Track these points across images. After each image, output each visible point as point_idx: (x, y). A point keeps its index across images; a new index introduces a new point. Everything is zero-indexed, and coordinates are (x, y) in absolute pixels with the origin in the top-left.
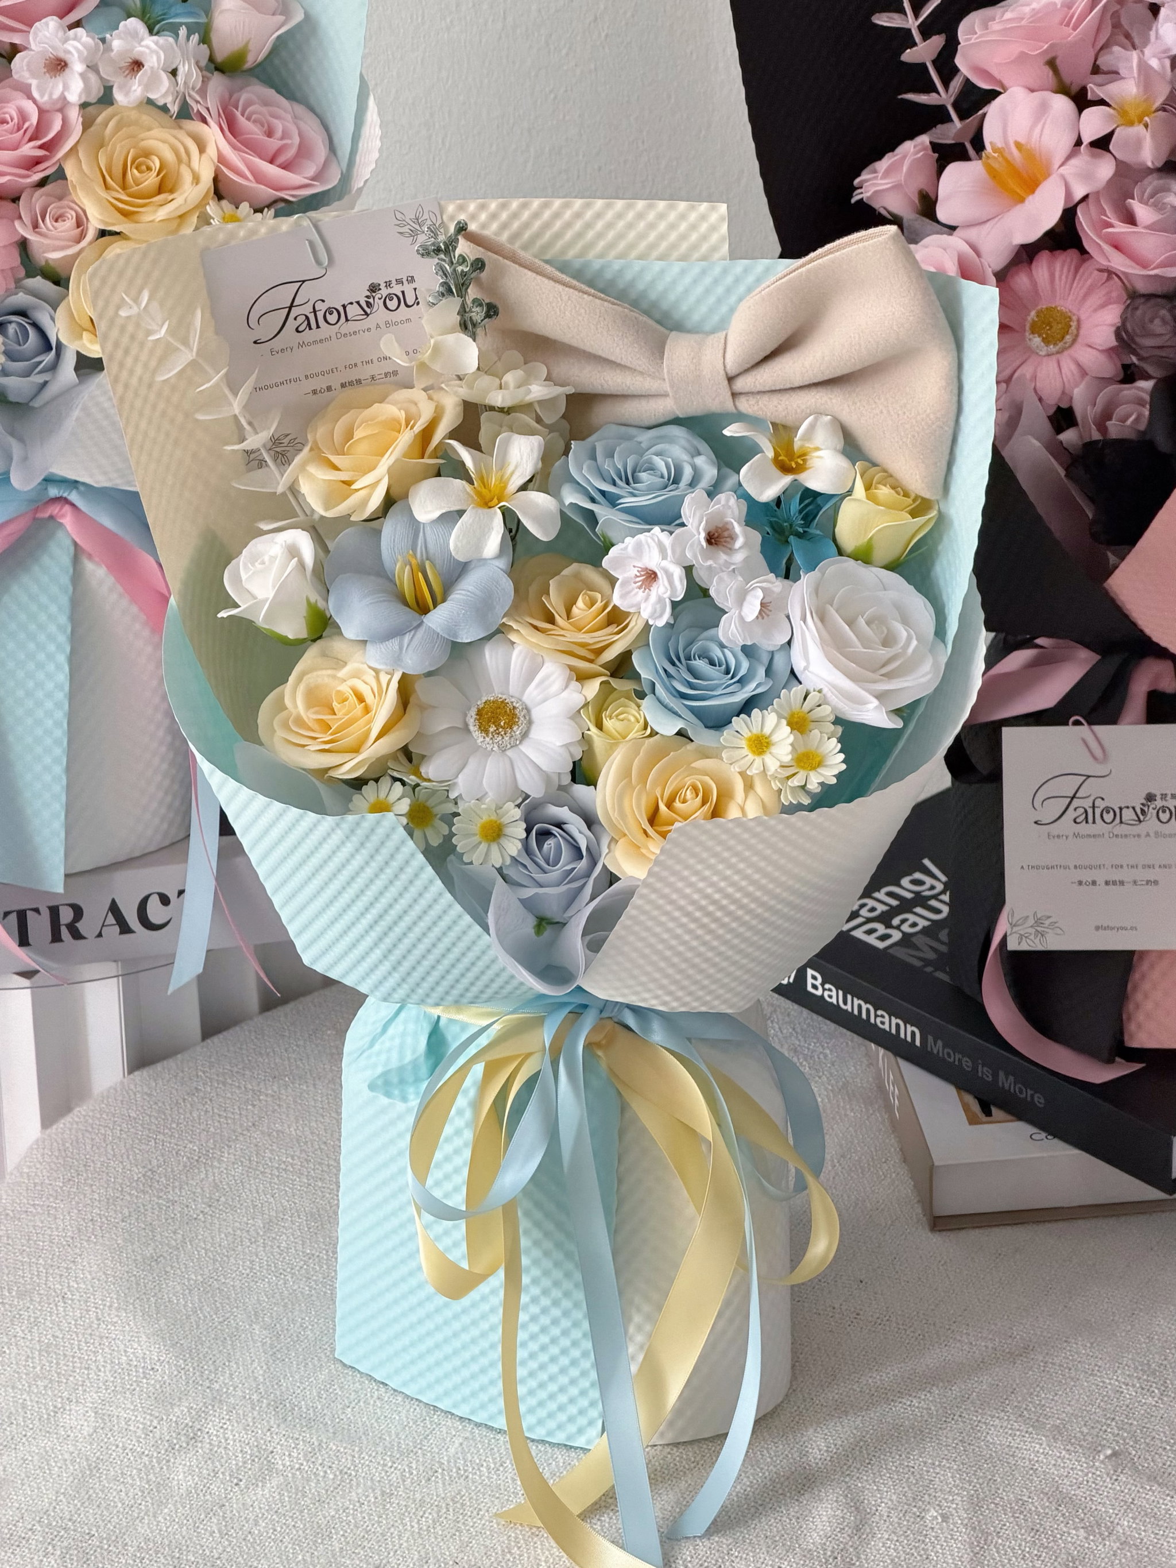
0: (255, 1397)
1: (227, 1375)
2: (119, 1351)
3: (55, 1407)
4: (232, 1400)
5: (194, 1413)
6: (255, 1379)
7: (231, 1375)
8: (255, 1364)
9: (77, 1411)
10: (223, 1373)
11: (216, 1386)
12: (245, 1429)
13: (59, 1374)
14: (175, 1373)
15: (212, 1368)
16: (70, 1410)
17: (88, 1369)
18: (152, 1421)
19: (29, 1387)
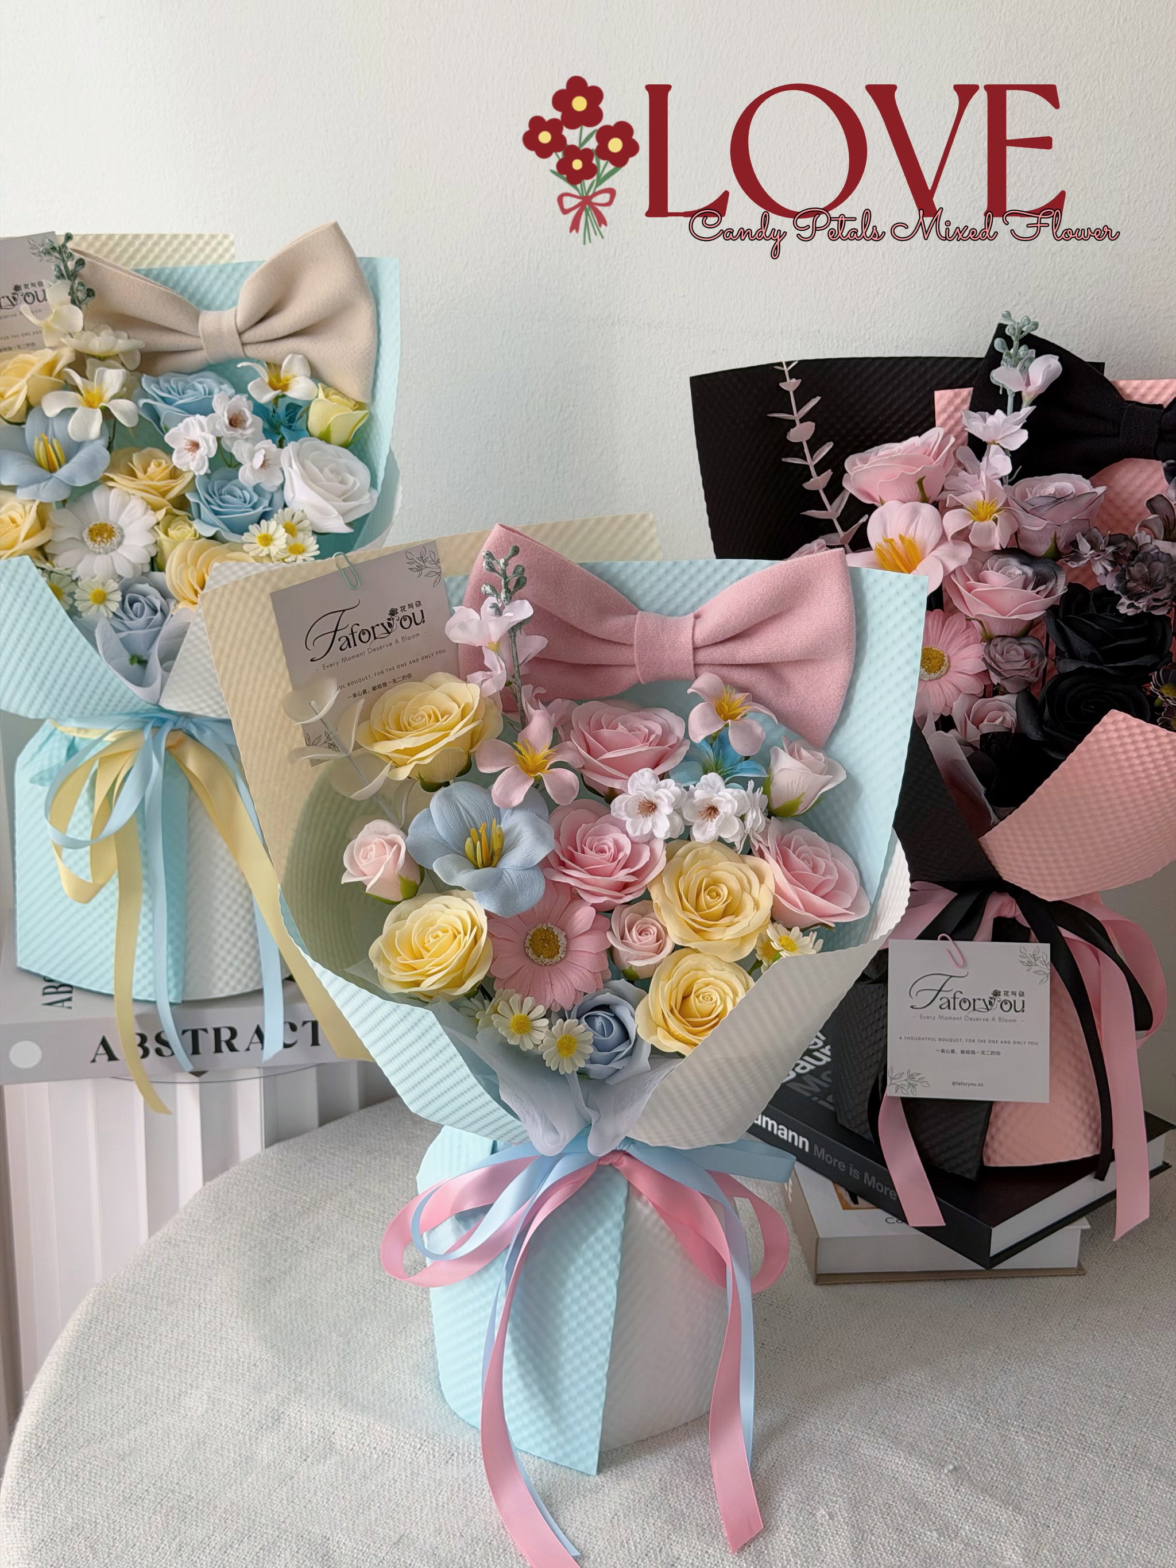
0: (327, 1389)
1: (309, 1371)
2: (232, 1350)
3: (180, 1391)
4: (310, 1390)
5: (280, 1399)
6: (329, 1375)
7: (312, 1371)
8: (330, 1364)
9: (195, 1395)
10: (306, 1368)
11: (299, 1379)
12: (316, 1413)
13: (187, 1365)
14: (271, 1368)
15: (298, 1365)
16: (191, 1394)
17: (208, 1362)
18: (248, 1405)
19: (164, 1374)
